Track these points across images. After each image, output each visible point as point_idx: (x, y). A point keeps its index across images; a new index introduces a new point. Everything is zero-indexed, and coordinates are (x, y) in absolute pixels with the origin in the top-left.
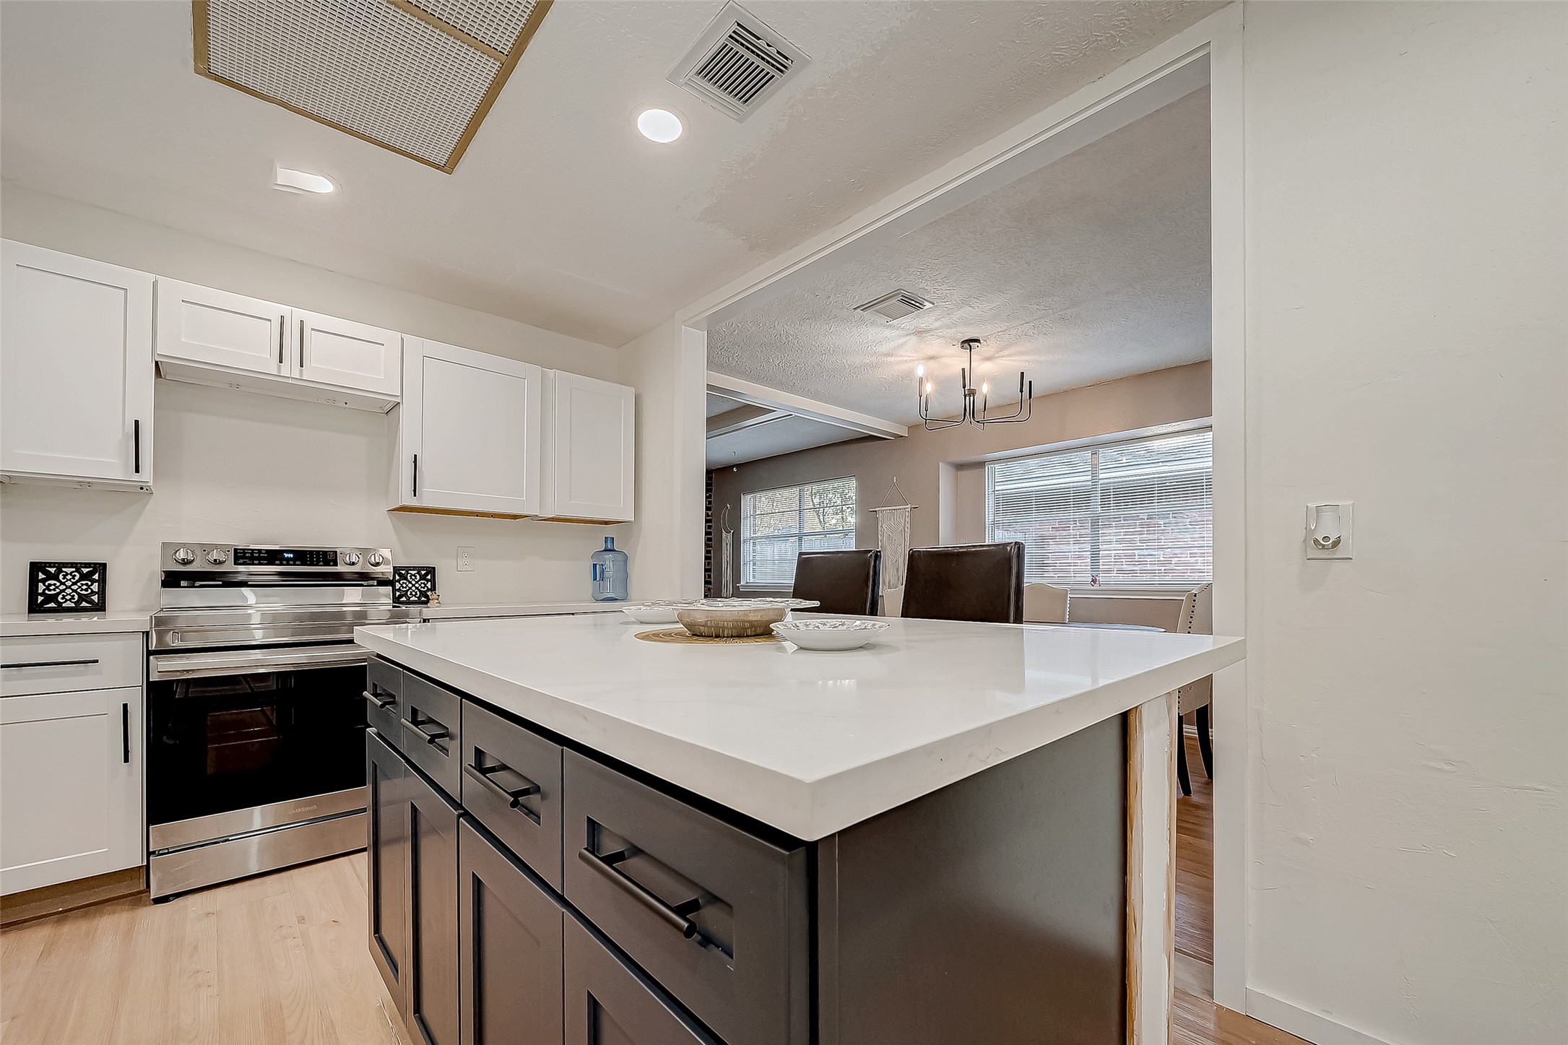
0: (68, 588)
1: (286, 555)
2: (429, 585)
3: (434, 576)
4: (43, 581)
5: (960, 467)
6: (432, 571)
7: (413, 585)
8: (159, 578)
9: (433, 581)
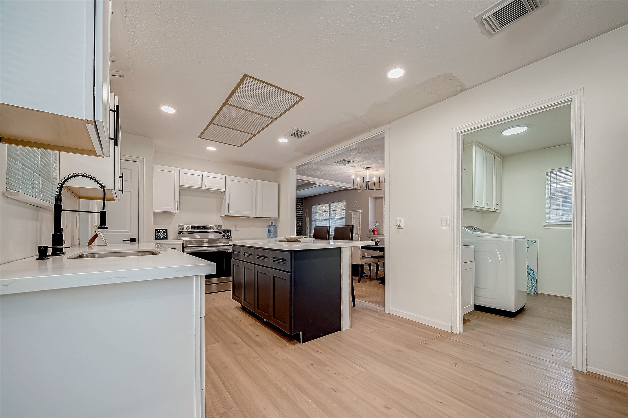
0: (161, 235)
1: (201, 227)
2: (229, 234)
3: (230, 232)
4: (157, 233)
5: (376, 198)
6: (230, 231)
7: (226, 234)
8: (177, 232)
9: (230, 233)
